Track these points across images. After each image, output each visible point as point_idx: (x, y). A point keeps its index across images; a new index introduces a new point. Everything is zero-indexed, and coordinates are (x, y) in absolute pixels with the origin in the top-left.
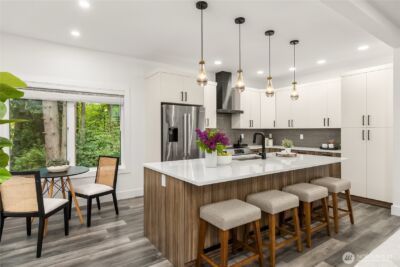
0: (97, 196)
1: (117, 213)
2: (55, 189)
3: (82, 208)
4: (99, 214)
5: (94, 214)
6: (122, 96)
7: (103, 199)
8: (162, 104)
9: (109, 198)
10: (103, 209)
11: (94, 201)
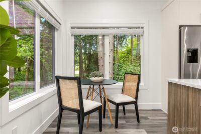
0: (123, 104)
1: (138, 121)
2: (95, 94)
3: (112, 111)
4: (124, 118)
5: (121, 118)
6: (142, 28)
7: (127, 107)
8: (180, 27)
9: (132, 107)
10: (127, 115)
11: (121, 108)
